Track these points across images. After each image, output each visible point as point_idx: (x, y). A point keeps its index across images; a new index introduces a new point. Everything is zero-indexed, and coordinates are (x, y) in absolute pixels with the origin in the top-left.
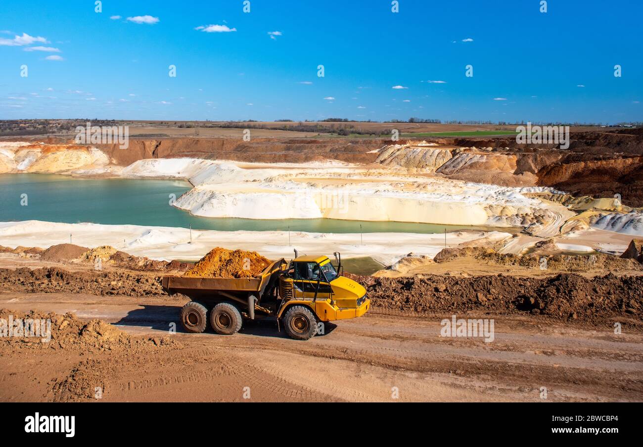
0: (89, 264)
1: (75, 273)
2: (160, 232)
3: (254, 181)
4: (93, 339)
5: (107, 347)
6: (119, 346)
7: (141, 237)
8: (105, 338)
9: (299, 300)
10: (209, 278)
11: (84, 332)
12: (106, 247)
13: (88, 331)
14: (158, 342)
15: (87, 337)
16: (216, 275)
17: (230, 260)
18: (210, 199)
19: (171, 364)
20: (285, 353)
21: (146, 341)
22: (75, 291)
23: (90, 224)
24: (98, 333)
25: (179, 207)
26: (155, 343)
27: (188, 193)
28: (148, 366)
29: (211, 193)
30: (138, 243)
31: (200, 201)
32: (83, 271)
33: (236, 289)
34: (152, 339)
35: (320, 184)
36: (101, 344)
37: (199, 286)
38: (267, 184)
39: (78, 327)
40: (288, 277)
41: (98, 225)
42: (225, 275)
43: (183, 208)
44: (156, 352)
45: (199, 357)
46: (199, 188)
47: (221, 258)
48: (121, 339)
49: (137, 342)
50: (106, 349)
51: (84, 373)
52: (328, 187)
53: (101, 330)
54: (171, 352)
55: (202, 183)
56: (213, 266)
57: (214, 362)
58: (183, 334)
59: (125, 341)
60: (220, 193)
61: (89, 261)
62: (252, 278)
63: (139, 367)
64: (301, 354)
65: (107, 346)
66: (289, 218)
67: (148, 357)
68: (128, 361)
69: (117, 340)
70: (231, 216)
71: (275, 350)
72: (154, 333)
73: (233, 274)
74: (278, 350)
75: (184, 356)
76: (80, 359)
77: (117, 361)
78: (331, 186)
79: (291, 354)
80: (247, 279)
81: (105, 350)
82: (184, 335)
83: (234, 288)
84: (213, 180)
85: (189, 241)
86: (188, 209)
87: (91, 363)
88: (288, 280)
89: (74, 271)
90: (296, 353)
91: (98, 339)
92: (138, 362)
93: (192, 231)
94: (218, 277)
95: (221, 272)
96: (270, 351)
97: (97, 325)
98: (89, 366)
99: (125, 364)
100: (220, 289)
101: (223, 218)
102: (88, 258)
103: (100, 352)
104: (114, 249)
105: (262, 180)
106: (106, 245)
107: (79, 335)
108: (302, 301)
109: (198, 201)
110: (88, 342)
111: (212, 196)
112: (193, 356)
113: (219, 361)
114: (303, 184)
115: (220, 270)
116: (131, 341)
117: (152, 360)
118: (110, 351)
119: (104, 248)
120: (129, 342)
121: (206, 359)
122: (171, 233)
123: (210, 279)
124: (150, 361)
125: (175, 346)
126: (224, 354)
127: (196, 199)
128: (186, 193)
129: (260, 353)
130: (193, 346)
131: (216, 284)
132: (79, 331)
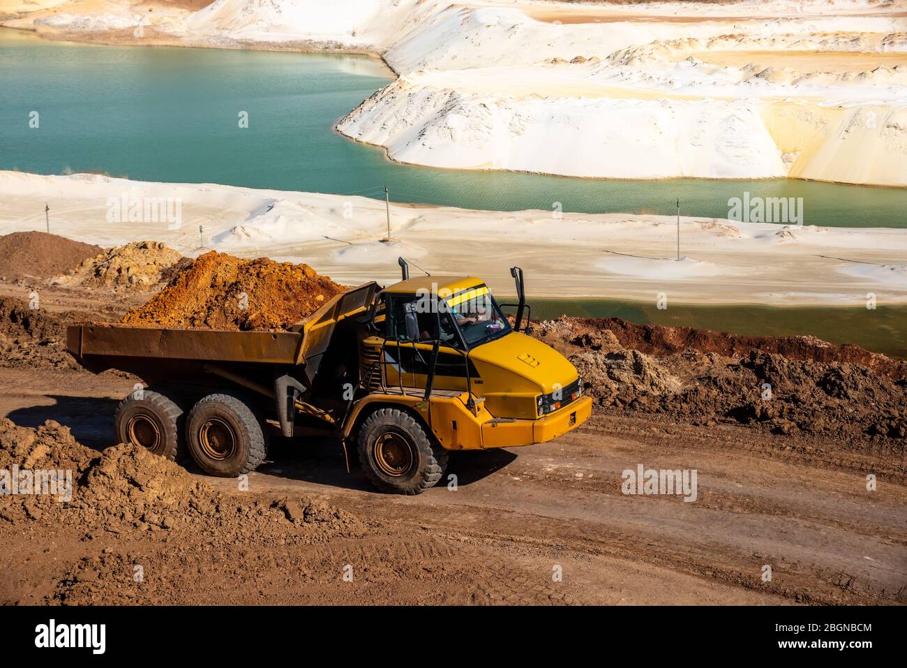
0: (101, 291)
1: (63, 315)
2: (299, 208)
3: (577, 60)
4: (117, 499)
5: (156, 521)
6: (189, 519)
7: (247, 220)
8: (152, 495)
9: (393, 394)
10: (179, 328)
11: (91, 479)
12: (149, 246)
13: (104, 474)
14: (297, 514)
15: (100, 491)
16: (197, 322)
17: (236, 284)
18: (443, 113)
19: (331, 574)
20: (658, 569)
21: (264, 510)
22: (65, 365)
23: (99, 177)
24: (132, 482)
25: (355, 136)
26: (288, 516)
27: (380, 95)
28: (268, 577)
29: (447, 98)
30: (240, 237)
31: (415, 119)
32: (87, 310)
33: (244, 359)
34: (280, 505)
35: (787, 69)
36: (141, 510)
37: (156, 351)
38: (617, 70)
39: (74, 464)
40: (372, 332)
41: (124, 182)
42: (217, 324)
43: (365, 139)
44: (292, 541)
45: (408, 562)
46: (412, 81)
47: (214, 278)
48: (195, 500)
49: (239, 510)
50: (154, 528)
51: (93, 589)
52: (814, 81)
53: (140, 474)
54: (333, 542)
55: (421, 66)
56: (193, 299)
57: (451, 577)
58: (366, 494)
59: (205, 506)
60: (475, 96)
61: (102, 283)
62: (281, 331)
63: (244, 579)
64: (705, 577)
65: (155, 518)
66: (681, 175)
67: (268, 552)
68: (214, 560)
69: (185, 503)
70: (505, 166)
71: (626, 557)
72: (285, 487)
73: (236, 321)
74: (634, 560)
75: (368, 555)
76: (81, 549)
77: (183, 561)
78: (823, 75)
79: (674, 573)
80: (269, 334)
81: (150, 529)
82: (370, 497)
83: (238, 354)
84: (454, 57)
85: (384, 235)
86: (380, 143)
87: (112, 562)
88: (374, 341)
89: (61, 310)
90: (688, 573)
91: (133, 498)
92: (241, 566)
93: (394, 208)
94: (200, 327)
95: (208, 316)
96: (612, 560)
97: (130, 459)
98: (106, 570)
99: (205, 569)
100: (206, 358)
101: (481, 172)
102: (98, 273)
103: (138, 534)
104: (172, 251)
105: (602, 57)
106: (148, 239)
107: (80, 485)
108: (398, 397)
109: (409, 119)
110: (103, 504)
111: (452, 104)
112: (392, 557)
113: (464, 577)
114: (729, 69)
115: (209, 308)
116: (223, 506)
117: (280, 561)
118: (165, 533)
119: (145, 246)
120: (217, 511)
121: (428, 567)
122: (332, 211)
123: (181, 333)
124: (273, 564)
125: (343, 526)
126: (480, 558)
127: (403, 113)
128: (375, 95)
129: (582, 564)
130: (393, 528)
131: (195, 345)
132: (80, 475)
